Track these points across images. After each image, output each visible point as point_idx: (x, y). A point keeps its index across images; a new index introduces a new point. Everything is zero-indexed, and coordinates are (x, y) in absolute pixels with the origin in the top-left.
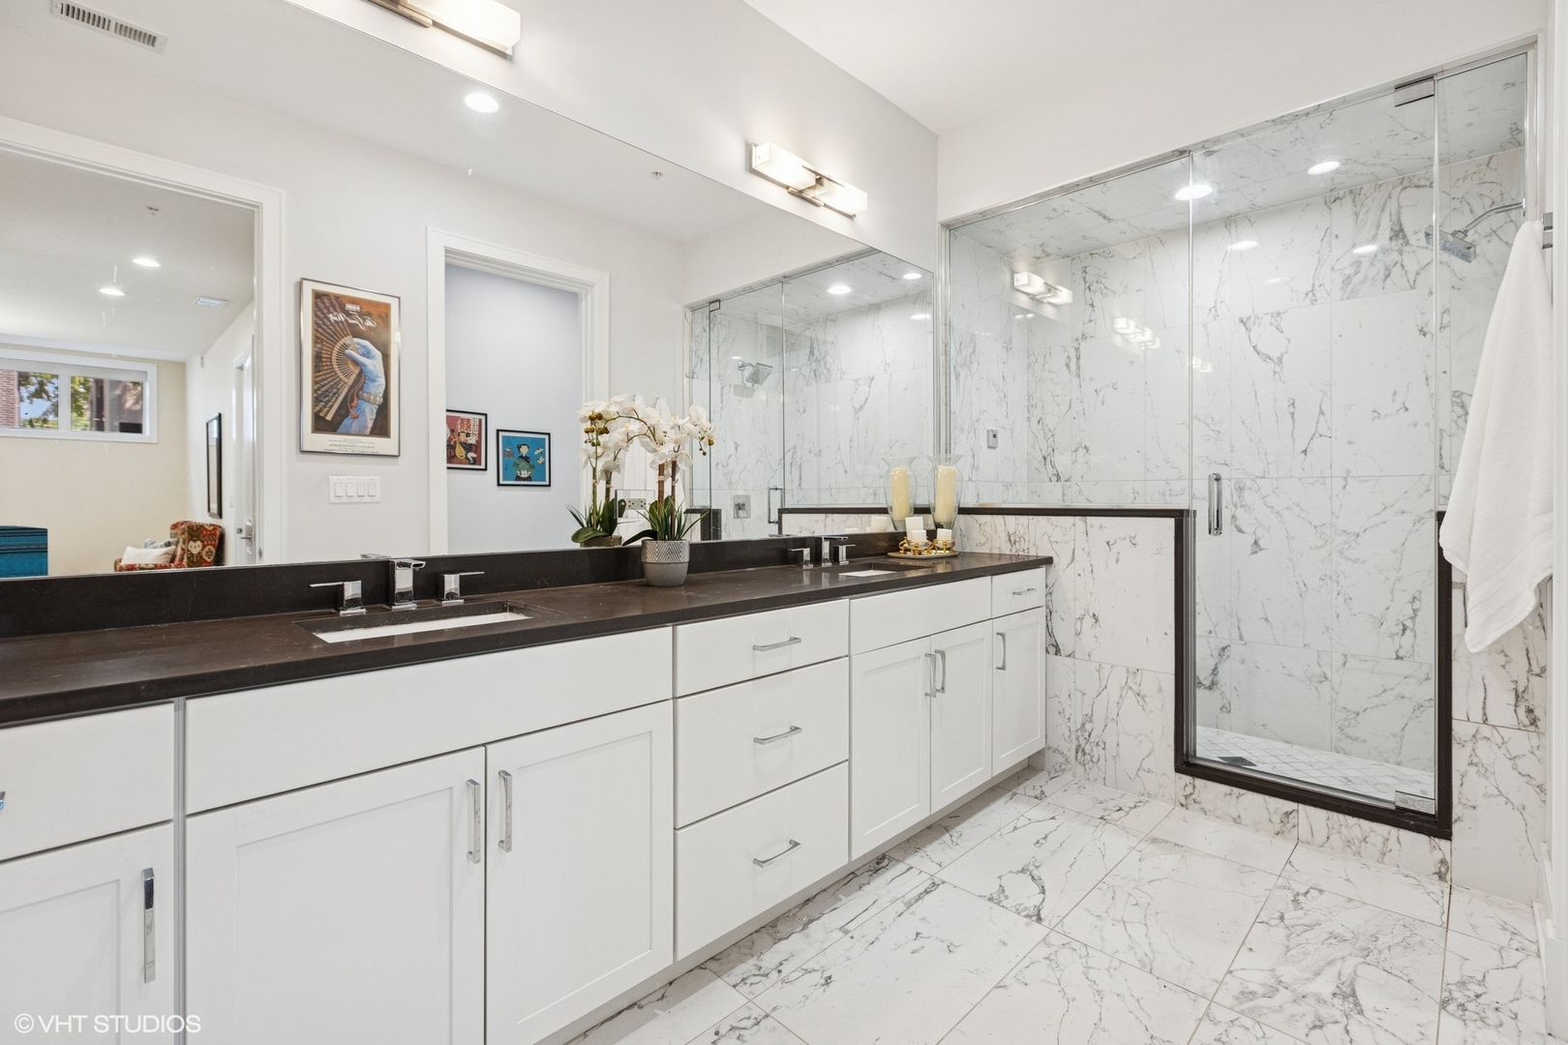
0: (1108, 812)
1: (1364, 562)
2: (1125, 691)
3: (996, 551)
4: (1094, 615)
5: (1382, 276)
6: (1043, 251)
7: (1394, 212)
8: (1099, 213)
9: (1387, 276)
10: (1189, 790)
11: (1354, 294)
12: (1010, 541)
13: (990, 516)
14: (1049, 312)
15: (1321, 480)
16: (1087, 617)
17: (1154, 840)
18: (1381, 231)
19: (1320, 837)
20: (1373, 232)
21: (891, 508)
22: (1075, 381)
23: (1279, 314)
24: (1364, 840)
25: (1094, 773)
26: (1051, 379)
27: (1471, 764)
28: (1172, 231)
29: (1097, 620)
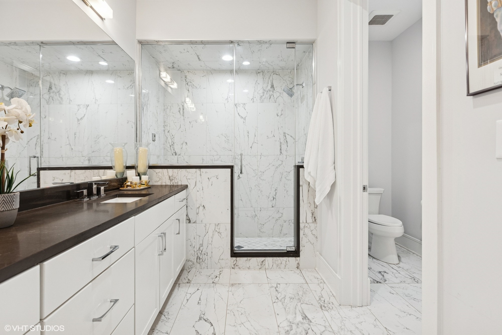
0: (214, 279)
1: (265, 180)
2: (215, 232)
3: (164, 184)
4: (203, 206)
5: (269, 98)
6: (173, 66)
7: (272, 80)
8: (198, 56)
9: (270, 98)
10: (235, 262)
11: (262, 102)
12: (170, 179)
13: (161, 169)
14: (169, 90)
15: (255, 156)
16: (201, 207)
17: (232, 285)
18: (269, 85)
19: (271, 266)
20: (267, 85)
21: (114, 166)
22: (182, 118)
23: (245, 104)
24: (281, 263)
25: (204, 265)
26: (173, 116)
27: (304, 235)
28: (215, 70)
29: (204, 208)
